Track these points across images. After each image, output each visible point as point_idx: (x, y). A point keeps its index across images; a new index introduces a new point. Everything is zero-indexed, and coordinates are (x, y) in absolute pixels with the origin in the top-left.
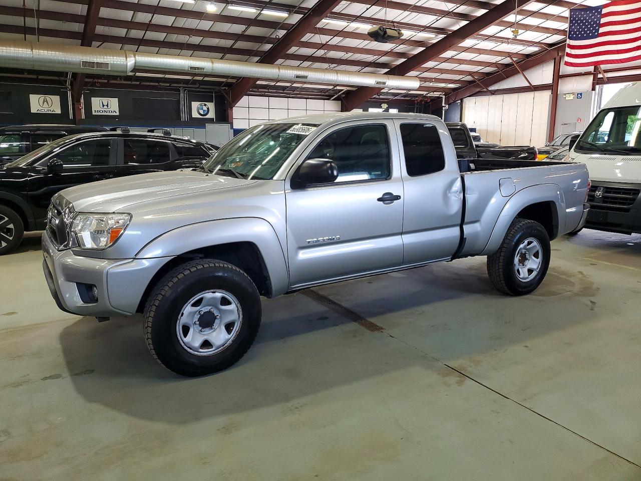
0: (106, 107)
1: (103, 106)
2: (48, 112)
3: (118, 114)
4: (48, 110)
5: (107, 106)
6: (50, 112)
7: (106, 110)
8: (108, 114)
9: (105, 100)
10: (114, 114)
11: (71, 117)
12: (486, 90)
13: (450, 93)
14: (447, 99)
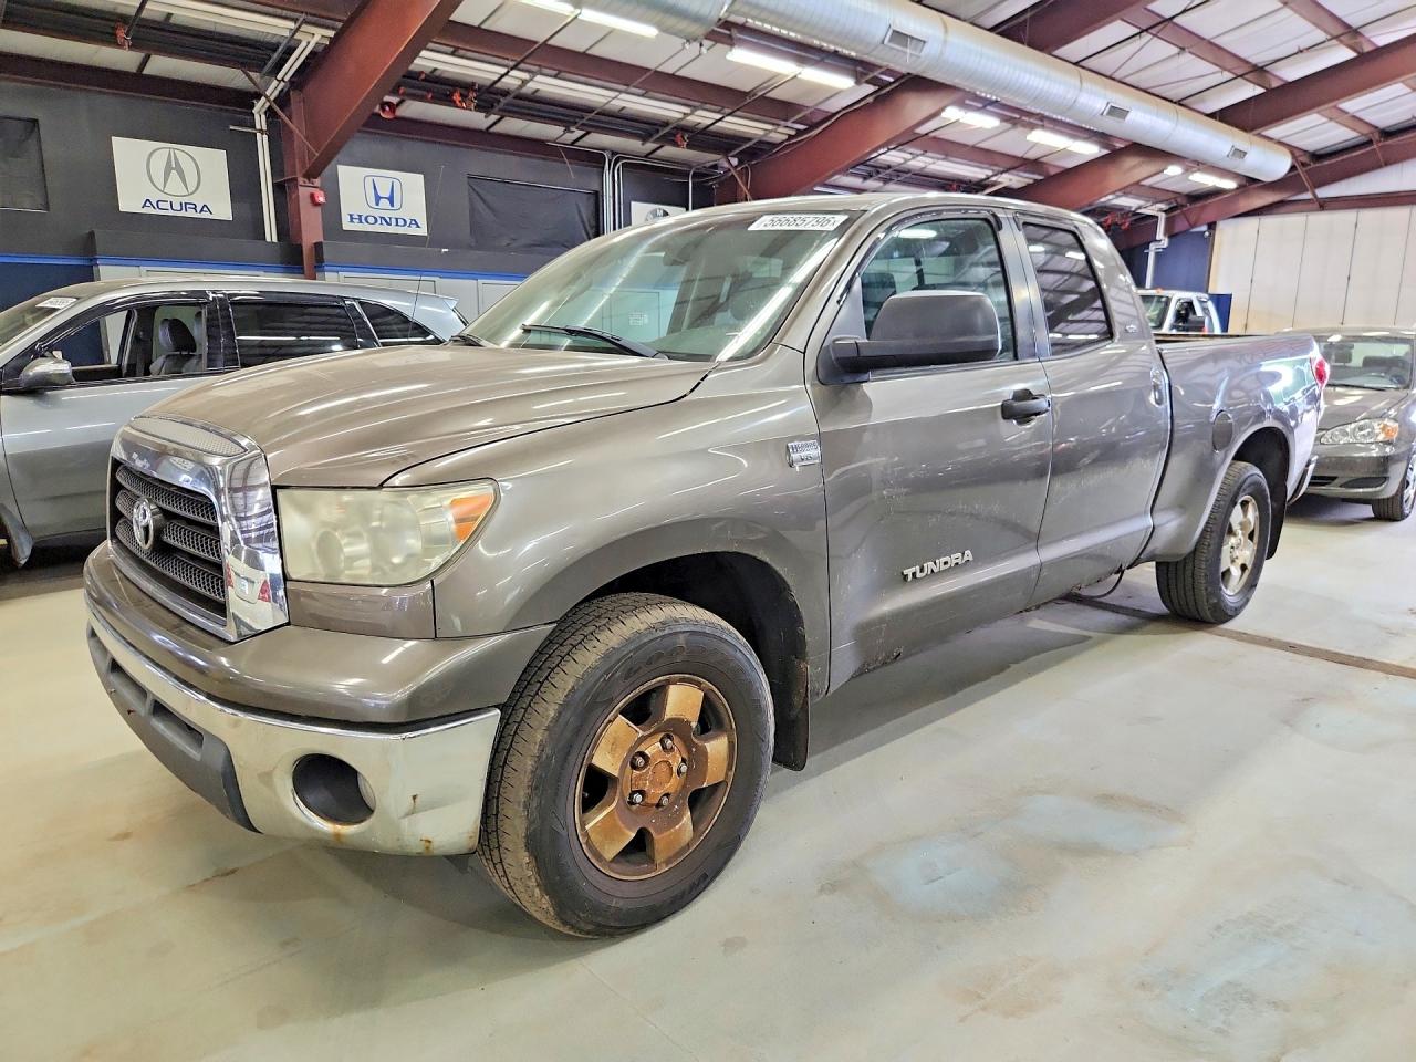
0: (385, 203)
1: (378, 199)
2: (183, 213)
3: (423, 231)
4: (184, 206)
5: (391, 199)
6: (191, 213)
7: (386, 215)
8: (392, 229)
9: (385, 179)
10: (413, 231)
11: (271, 234)
12: (1308, 196)
13: (1182, 206)
14: (1170, 223)
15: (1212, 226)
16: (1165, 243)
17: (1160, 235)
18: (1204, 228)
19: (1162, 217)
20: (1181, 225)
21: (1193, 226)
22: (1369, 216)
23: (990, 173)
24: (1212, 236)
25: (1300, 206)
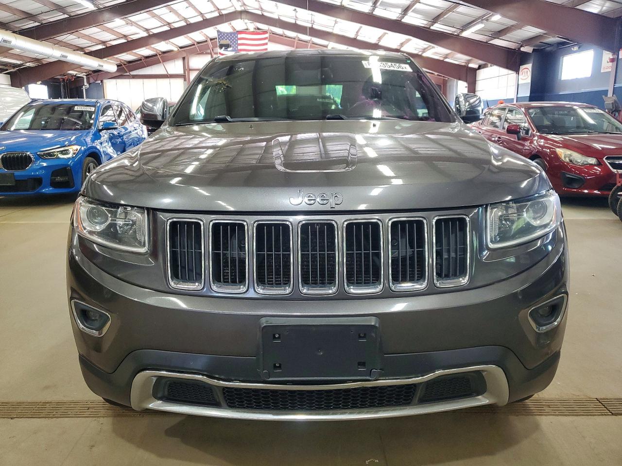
12: (129, 74)
13: (91, 74)
14: (88, 79)
15: (102, 81)
16: (88, 86)
17: (86, 84)
18: (100, 82)
19: (85, 77)
20: (92, 81)
21: (96, 81)
22: (146, 81)
23: (22, 62)
24: (103, 84)
25: (125, 77)
